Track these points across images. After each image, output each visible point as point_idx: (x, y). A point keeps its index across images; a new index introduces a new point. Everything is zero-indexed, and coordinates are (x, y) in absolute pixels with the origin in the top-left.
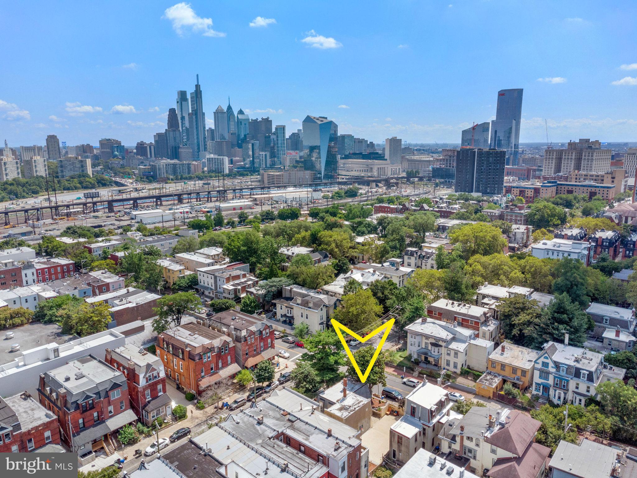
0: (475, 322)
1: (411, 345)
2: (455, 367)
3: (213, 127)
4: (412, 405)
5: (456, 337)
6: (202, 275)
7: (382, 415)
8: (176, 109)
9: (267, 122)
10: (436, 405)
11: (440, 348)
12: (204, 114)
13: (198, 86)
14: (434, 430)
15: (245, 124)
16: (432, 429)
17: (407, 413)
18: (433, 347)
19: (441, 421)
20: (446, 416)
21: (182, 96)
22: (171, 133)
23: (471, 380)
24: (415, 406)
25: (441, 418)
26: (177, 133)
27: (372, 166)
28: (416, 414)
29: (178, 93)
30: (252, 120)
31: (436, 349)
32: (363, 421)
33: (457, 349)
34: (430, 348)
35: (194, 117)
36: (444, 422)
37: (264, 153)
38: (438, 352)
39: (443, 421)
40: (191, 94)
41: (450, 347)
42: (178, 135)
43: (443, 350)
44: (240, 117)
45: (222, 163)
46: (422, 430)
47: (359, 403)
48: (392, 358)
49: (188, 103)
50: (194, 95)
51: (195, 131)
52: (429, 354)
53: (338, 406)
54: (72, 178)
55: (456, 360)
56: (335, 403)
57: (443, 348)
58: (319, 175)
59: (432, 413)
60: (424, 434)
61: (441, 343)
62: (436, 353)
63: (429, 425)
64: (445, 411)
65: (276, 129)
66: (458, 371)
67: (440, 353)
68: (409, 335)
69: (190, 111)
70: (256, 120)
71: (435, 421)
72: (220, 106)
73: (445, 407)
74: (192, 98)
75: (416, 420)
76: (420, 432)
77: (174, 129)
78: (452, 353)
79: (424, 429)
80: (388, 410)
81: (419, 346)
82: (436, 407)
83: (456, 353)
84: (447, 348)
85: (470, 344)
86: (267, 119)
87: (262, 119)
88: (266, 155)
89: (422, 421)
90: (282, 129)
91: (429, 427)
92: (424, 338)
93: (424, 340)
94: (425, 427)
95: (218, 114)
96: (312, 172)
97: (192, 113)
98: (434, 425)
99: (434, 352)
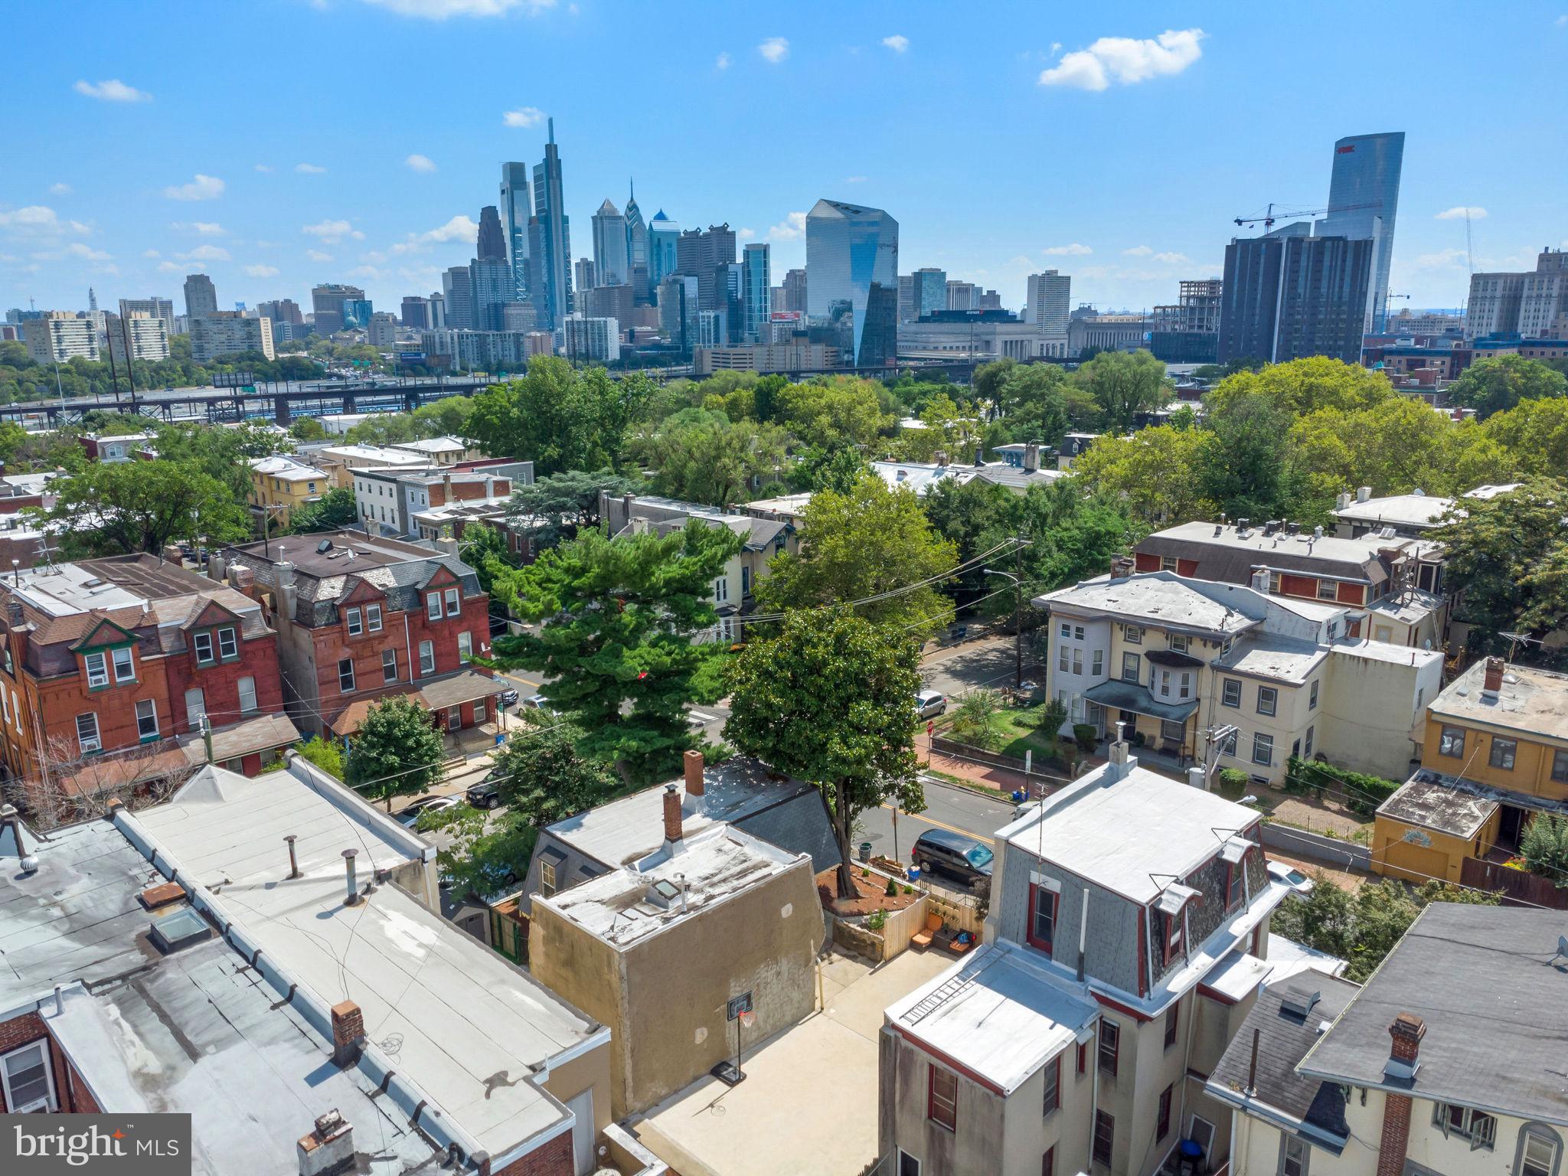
0: (1344, 586)
1: (1064, 667)
2: (1262, 756)
3: (591, 258)
4: (1036, 878)
5: (1265, 628)
6: (365, 488)
7: (889, 951)
8: (499, 209)
9: (723, 236)
10: (1190, 880)
11: (1192, 674)
12: (566, 220)
13: (551, 149)
14: (1170, 1038)
15: (670, 245)
16: (1159, 1030)
17: (1002, 930)
18: (1160, 671)
19: (1221, 985)
20: (1247, 959)
21: (515, 173)
22: (486, 269)
23: (1340, 813)
24: (1054, 885)
25: (1217, 971)
26: (501, 267)
27: (988, 338)
28: (1060, 935)
29: (504, 166)
30: (685, 232)
31: (1176, 679)
32: (766, 973)
33: (1272, 673)
34: (1144, 679)
35: (542, 227)
36: (1238, 993)
37: (712, 314)
38: (1184, 693)
39: (1235, 983)
40: (535, 168)
41: (1242, 666)
42: (501, 275)
43: (1208, 685)
44: (658, 226)
45: (602, 334)
46: (1089, 1035)
47: (743, 874)
48: (979, 729)
49: (528, 195)
50: (543, 171)
51: (544, 262)
52: (1143, 702)
53: (621, 882)
54: (221, 362)
55: (1265, 724)
56: (607, 869)
57: (1206, 673)
58: (846, 357)
59: (1161, 934)
60: (1109, 1062)
61: (1195, 650)
62: (1174, 697)
63: (1142, 1006)
64: (1240, 926)
65: (746, 254)
66: (1276, 773)
67: (1191, 696)
68: (1054, 626)
69: (534, 214)
70: (696, 233)
71: (1180, 981)
72: (607, 202)
73: (1242, 906)
74: (536, 179)
75: (1058, 972)
76: (1081, 1050)
77: (492, 257)
78: (1250, 693)
79: (1109, 1034)
80: (925, 928)
81: (1097, 670)
82: (1188, 892)
83: (1269, 691)
84: (1229, 671)
85: (1331, 655)
86: (724, 228)
87: (712, 228)
88: (717, 318)
89: (1094, 983)
90: (759, 254)
91: (1142, 1019)
92: (1119, 635)
93: (1121, 645)
94: (1114, 1018)
95: (603, 221)
96: (830, 349)
97: (537, 218)
98: (1173, 1012)
99: (1165, 690)
